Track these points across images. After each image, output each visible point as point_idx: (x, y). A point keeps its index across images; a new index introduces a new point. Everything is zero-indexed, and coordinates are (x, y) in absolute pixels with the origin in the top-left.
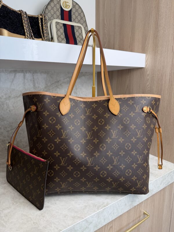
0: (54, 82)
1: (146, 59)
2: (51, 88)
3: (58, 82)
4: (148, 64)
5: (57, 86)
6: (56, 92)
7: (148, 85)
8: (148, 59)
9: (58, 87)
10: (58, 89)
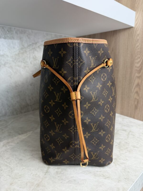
0: (31, 43)
1: (137, 17)
3: (36, 43)
4: (138, 22)
5: (34, 49)
6: (34, 55)
7: (138, 46)
8: (138, 17)
9: (36, 50)
10: (36, 52)
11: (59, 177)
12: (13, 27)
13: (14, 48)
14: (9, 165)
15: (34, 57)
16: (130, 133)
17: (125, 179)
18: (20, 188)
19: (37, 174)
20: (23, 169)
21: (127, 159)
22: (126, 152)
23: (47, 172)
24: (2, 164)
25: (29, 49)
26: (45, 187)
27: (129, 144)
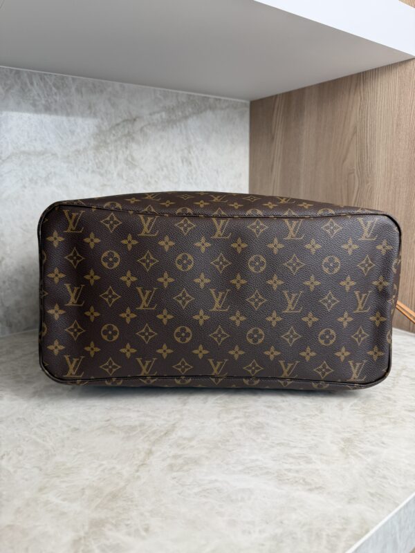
0: (119, 120)
2: (112, 137)
3: (135, 120)
5: (129, 134)
6: (128, 152)
9: (133, 139)
10: (134, 146)
11: (174, 478)
12: (70, 76)
13: (72, 132)
14: (44, 441)
15: (130, 159)
16: (404, 373)
17: (372, 495)
18: (64, 500)
19: (114, 468)
20: (79, 453)
21: (383, 443)
22: (383, 424)
23: (142, 465)
24: (24, 440)
25: (114, 135)
26: (132, 501)
27: (395, 402)
